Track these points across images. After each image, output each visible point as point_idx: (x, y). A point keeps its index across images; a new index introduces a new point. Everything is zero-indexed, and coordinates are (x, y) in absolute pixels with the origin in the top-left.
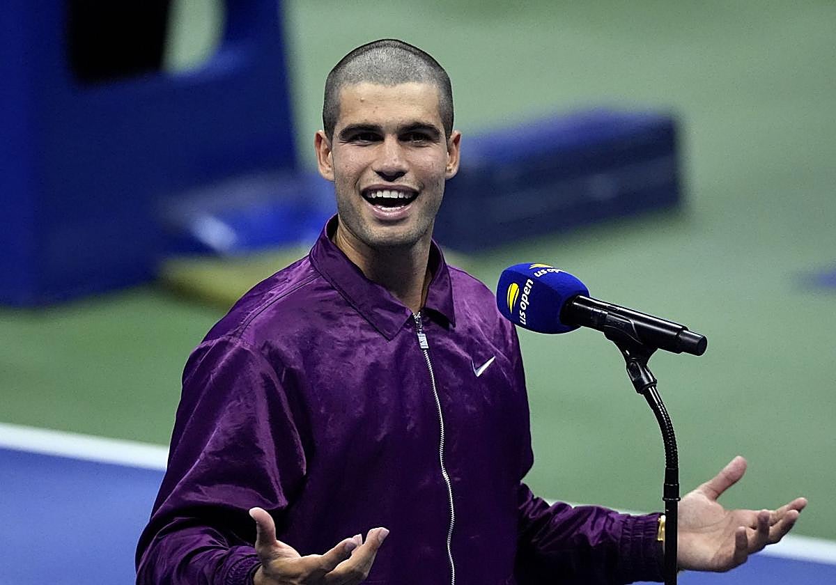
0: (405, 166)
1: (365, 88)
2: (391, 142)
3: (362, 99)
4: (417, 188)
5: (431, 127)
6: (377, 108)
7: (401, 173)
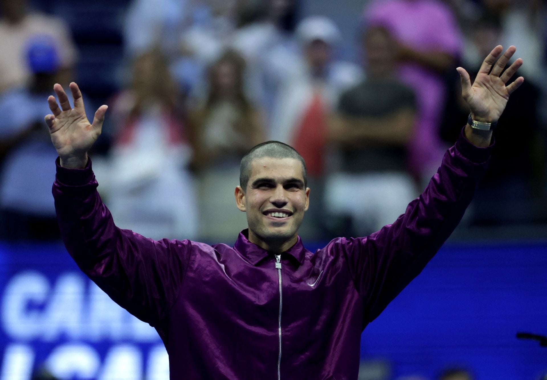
0: (287, 200)
1: (266, 160)
2: (280, 188)
3: (264, 166)
4: (292, 211)
5: (299, 181)
6: (272, 170)
7: (284, 204)
